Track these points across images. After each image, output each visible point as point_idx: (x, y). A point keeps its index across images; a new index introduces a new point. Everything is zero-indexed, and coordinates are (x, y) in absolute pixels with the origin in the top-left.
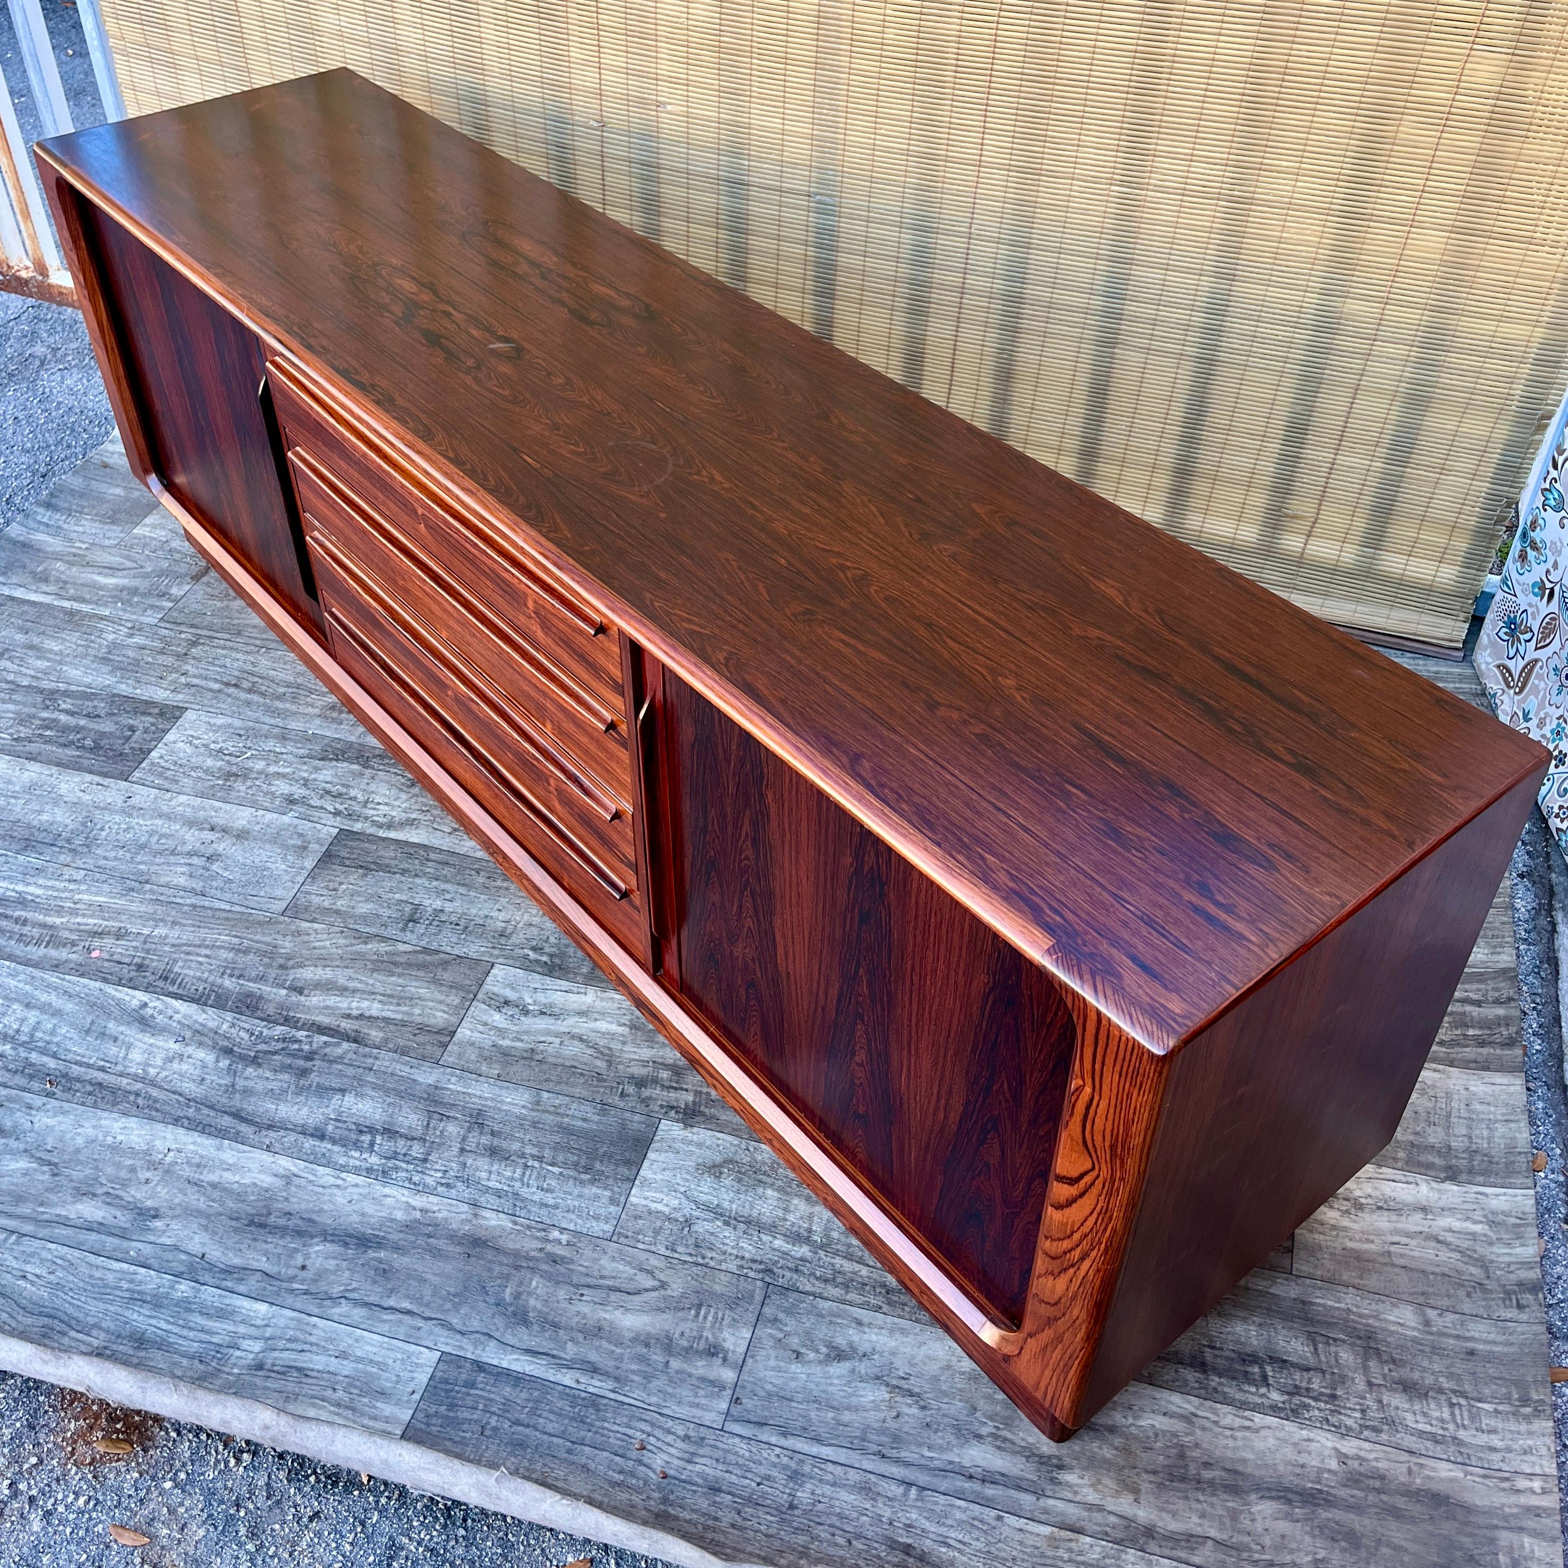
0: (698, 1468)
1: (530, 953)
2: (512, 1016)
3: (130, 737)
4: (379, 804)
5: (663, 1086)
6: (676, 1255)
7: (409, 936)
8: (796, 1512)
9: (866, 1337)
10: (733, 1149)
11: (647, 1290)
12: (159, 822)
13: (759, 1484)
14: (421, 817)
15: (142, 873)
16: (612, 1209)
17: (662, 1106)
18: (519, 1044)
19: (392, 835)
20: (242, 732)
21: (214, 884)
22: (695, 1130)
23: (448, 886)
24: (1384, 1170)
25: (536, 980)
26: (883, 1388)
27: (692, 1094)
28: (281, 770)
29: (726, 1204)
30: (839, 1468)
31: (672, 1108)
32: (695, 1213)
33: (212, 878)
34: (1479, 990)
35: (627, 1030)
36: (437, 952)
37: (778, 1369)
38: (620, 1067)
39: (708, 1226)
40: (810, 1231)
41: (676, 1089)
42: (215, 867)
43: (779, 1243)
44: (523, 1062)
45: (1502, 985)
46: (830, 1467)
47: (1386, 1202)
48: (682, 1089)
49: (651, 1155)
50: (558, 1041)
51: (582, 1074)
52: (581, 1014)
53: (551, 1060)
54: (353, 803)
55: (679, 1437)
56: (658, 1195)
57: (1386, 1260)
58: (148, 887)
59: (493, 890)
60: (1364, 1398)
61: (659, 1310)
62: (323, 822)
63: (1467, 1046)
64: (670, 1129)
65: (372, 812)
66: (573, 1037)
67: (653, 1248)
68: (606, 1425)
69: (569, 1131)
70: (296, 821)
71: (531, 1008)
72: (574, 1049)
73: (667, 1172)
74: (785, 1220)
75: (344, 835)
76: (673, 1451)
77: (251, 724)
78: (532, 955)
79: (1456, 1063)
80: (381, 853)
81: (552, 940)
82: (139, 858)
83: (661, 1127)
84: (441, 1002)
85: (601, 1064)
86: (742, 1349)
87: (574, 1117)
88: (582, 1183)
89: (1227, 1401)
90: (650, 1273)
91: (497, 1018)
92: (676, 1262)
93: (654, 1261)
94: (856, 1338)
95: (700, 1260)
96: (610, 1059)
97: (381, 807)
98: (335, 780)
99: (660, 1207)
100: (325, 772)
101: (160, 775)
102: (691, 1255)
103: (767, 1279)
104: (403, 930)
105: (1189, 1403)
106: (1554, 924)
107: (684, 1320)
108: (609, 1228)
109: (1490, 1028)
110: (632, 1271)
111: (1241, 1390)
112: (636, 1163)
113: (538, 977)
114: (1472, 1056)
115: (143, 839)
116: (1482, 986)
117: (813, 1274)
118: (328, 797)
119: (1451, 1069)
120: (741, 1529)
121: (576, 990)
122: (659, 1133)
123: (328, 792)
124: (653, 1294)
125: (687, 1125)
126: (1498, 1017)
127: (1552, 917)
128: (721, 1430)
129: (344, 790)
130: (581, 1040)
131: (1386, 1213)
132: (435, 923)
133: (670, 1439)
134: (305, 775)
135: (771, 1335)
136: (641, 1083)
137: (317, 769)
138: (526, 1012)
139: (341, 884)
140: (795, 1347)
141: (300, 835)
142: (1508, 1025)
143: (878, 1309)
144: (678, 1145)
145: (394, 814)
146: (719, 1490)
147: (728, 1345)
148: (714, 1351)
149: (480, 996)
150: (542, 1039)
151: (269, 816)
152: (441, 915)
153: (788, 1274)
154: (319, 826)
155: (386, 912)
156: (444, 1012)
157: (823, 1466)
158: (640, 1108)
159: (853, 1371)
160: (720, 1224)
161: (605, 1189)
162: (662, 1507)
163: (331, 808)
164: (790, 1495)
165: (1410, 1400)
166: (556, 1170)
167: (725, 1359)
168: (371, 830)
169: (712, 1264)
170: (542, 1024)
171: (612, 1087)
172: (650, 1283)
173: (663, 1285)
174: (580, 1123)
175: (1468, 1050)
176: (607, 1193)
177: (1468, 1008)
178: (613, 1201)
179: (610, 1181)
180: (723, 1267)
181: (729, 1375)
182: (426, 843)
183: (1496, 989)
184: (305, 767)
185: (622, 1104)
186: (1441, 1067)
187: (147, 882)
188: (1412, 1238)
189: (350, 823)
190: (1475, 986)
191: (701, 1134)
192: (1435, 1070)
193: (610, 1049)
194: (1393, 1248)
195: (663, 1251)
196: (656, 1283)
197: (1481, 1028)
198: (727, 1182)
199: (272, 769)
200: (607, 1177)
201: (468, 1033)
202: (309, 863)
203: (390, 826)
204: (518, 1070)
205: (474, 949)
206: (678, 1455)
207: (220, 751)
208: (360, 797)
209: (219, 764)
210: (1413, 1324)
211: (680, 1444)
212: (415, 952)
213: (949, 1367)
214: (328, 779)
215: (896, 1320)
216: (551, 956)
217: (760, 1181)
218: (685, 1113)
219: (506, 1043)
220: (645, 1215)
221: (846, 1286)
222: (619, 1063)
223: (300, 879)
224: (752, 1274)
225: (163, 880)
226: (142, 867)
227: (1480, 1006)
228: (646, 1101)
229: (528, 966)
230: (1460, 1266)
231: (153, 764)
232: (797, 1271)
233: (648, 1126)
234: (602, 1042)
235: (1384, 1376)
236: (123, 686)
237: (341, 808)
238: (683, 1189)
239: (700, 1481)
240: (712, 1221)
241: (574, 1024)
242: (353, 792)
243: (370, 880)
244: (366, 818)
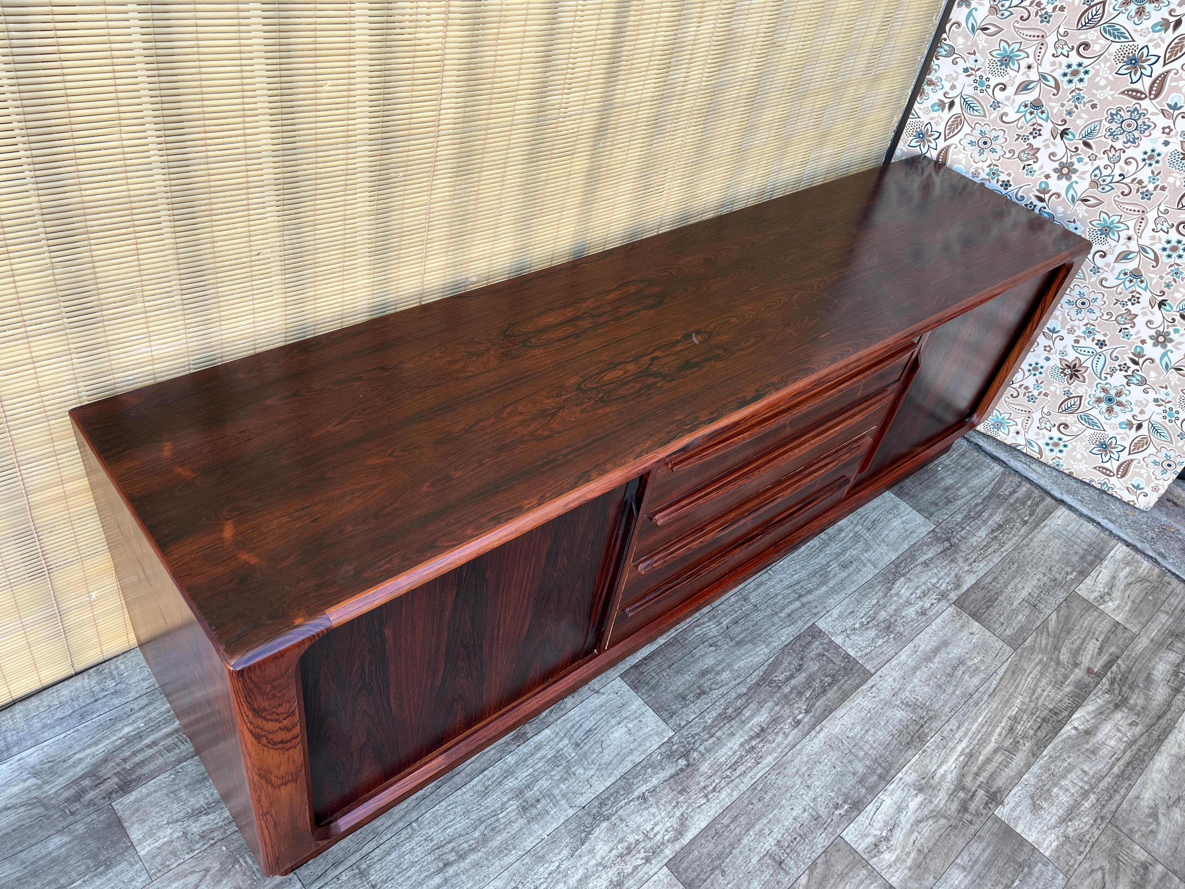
1: (837, 812)
2: (888, 848)
4: (653, 829)
5: (970, 799)
6: (1085, 853)
7: (794, 872)
9: (1146, 799)
10: (1025, 792)
11: (1104, 878)
14: (682, 810)
16: (1051, 867)
17: (985, 808)
18: (912, 855)
19: (689, 836)
22: (1006, 801)
23: (758, 827)
25: (862, 819)
26: (1174, 808)
27: (979, 790)
28: (577, 877)
29: (1059, 814)
31: (988, 803)
32: (1062, 831)
35: (920, 795)
36: (814, 863)
37: (1159, 845)
38: (949, 813)
39: (1070, 830)
40: (1081, 788)
41: (974, 794)
43: (1087, 804)
44: (928, 861)
48: (975, 792)
49: (1018, 830)
50: (916, 834)
51: (948, 834)
52: (899, 810)
53: (930, 845)
56: (1047, 842)
59: (772, 803)
61: (1117, 878)
62: (652, 873)
64: (1001, 812)
65: (659, 837)
66: (917, 825)
67: (1078, 862)
69: (989, 864)
71: (884, 834)
72: (926, 828)
73: (1033, 829)
74: (1073, 794)
75: (672, 865)
78: (842, 811)
81: (833, 794)
83: (999, 816)
84: (862, 882)
85: (943, 821)
86: (1146, 854)
87: (980, 854)
88: (1030, 873)
91: (888, 857)
92: (1088, 856)
93: (1087, 865)
94: (1146, 804)
95: (1090, 844)
96: (936, 815)
97: (657, 829)
98: (611, 845)
99: (1055, 844)
100: (598, 847)
102: (1086, 846)
103: (1108, 821)
104: (787, 873)
107: (1125, 870)
108: (1061, 876)
110: (1090, 878)
112: (1022, 842)
113: (860, 818)
117: (1106, 801)
121: (878, 804)
122: (1003, 819)
123: (621, 856)
124: (1107, 876)
125: (1002, 803)
130: (920, 822)
132: (788, 851)
134: (593, 862)
135: (1139, 837)
136: (964, 808)
137: (591, 851)
138: (887, 839)
140: (1148, 831)
143: (1131, 786)
144: (1015, 814)
145: (668, 824)
147: (1143, 859)
148: (1145, 867)
149: (866, 857)
150: (912, 841)
152: (782, 844)
153: (1104, 811)
154: (655, 878)
155: (766, 876)
156: (871, 883)
158: (983, 819)
159: (1164, 815)
160: (1070, 824)
161: (1037, 864)
163: (639, 862)
166: (1017, 883)
167: (1151, 864)
168: (678, 846)
169: (1093, 840)
170: (899, 835)
171: (963, 825)
172: (1099, 875)
174: (986, 854)
176: (1040, 865)
178: (1045, 865)
179: (1032, 859)
180: (1097, 836)
181: (1160, 868)
182: (711, 819)
184: (585, 858)
185: (977, 827)
189: (662, 856)
191: (1011, 800)
193: (933, 811)
194: (1132, 598)
195: (1081, 858)
196: (1100, 872)
198: (1045, 805)
200: (1029, 859)
201: (894, 878)
203: (680, 833)
204: (936, 864)
205: (822, 840)
210: (1168, 617)
212: (809, 875)
213: (1166, 777)
215: (1139, 781)
216: (845, 802)
218: (993, 800)
219: (909, 862)
220: (1058, 854)
221: (1115, 791)
222: (946, 811)
224: (1103, 826)
228: (978, 814)
229: (849, 818)
232: (1103, 806)
233: (996, 822)
234: (926, 812)
237: (642, 855)
238: (1046, 828)
240: (1067, 826)
241: (906, 820)
242: (631, 839)
243: (729, 871)
244: (663, 843)
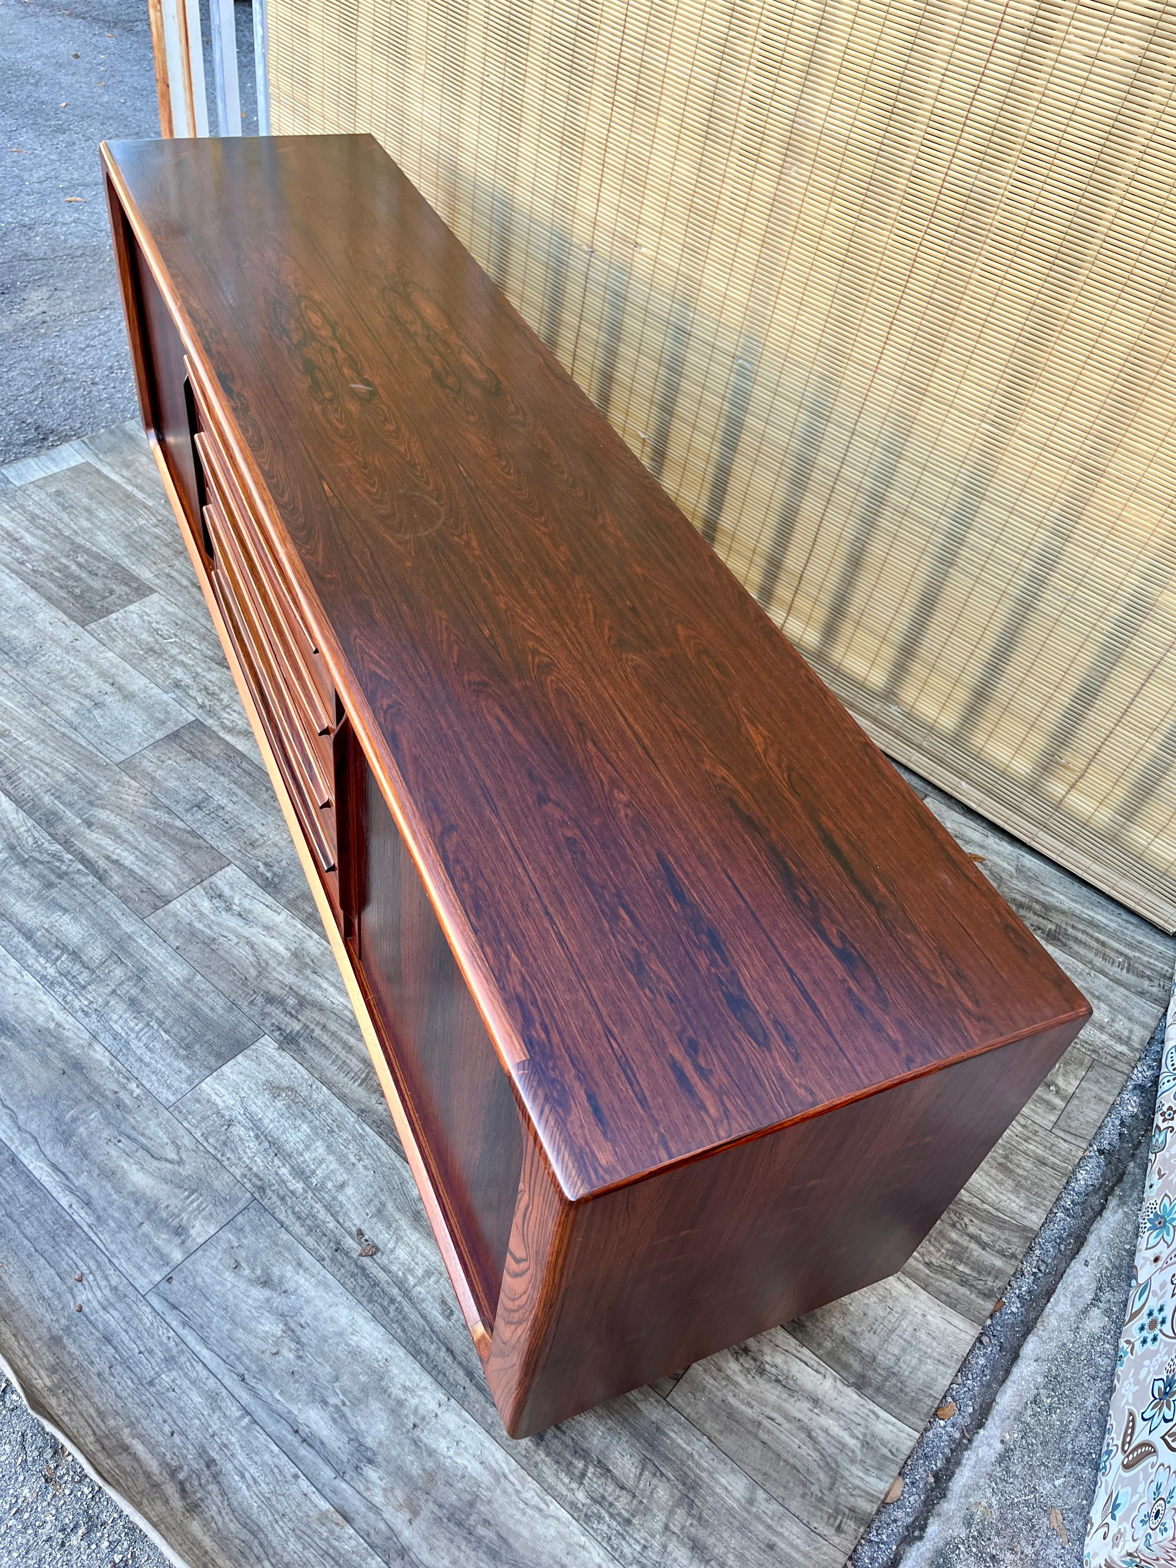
0: (107, 1317)
1: (262, 866)
2: (217, 908)
3: (106, 597)
5: (285, 1009)
6: (205, 1144)
7: (188, 817)
8: (152, 1389)
9: (296, 1277)
10: (300, 1081)
11: (166, 1160)
12: (82, 665)
13: (140, 1353)
15: (47, 696)
16: (185, 1086)
17: (273, 1025)
18: (208, 931)
19: (228, 738)
20: (180, 622)
21: (88, 724)
22: (284, 1054)
23: (239, 792)
24: (805, 1350)
25: (252, 888)
26: (281, 1326)
27: (301, 1025)
28: (186, 660)
29: (266, 1122)
30: (205, 1372)
31: (279, 1029)
32: (239, 1117)
33: (89, 719)
34: (993, 1235)
35: (289, 954)
36: (199, 837)
37: (215, 1270)
38: (265, 981)
39: (242, 1132)
40: (313, 1172)
41: (292, 1015)
42: (95, 712)
43: (284, 1171)
44: (200, 945)
45: (1016, 1240)
46: (199, 1367)
47: (787, 1378)
48: (296, 1018)
49: (240, 1058)
50: (236, 940)
51: (235, 974)
52: (267, 928)
53: (222, 953)
54: (218, 704)
55: (110, 1285)
56: (222, 1091)
57: (754, 1430)
58: (45, 708)
59: (269, 807)
60: (653, 1537)
61: (165, 1180)
62: (189, 709)
63: (948, 1278)
64: (268, 1045)
65: (226, 715)
66: (248, 943)
67: (193, 1130)
68: (68, 1249)
69: (195, 1012)
70: (171, 701)
71: (235, 907)
72: (243, 951)
73: (241, 1077)
74: (301, 1155)
75: (198, 724)
76: (99, 1294)
77: (189, 619)
78: (262, 868)
79: (929, 1289)
80: (211, 748)
81: (284, 863)
82: (53, 685)
83: (262, 1040)
84: (176, 875)
85: (253, 972)
86: (200, 1241)
87: (207, 1003)
88: (177, 1056)
89: (539, 1479)
90: (178, 1148)
91: (206, 905)
92: (201, 1148)
93: (187, 1141)
94: (289, 1275)
95: (219, 1156)
96: (262, 970)
97: (234, 714)
99: (218, 1101)
101: (107, 633)
102: (216, 1148)
103: (257, 1195)
104: (187, 811)
105: (508, 1464)
106: (1103, 1207)
107: (176, 1196)
108: (172, 1099)
109: (979, 1272)
110: (166, 1140)
111: (556, 1475)
112: (223, 1058)
113: (254, 886)
114: (949, 1290)
115: (64, 673)
116: (998, 1233)
117: (293, 1208)
118: (204, 692)
119: (922, 1291)
120: (104, 1380)
121: (274, 908)
122: (257, 1044)
123: (206, 689)
124: (169, 1166)
125: (281, 1047)
126: (993, 1266)
127: (1106, 1200)
128: (143, 1296)
129: (217, 691)
130: (252, 947)
131: (780, 1388)
132: (213, 815)
133: (103, 1283)
134: (199, 670)
135: (229, 1241)
136: (271, 999)
138: (228, 909)
139: (170, 759)
140: (239, 1259)
141: (168, 712)
142: (997, 1278)
143: (321, 1260)
144: (264, 1059)
145: (240, 722)
146: (109, 1341)
147: (193, 1232)
148: (180, 1231)
149: (205, 883)
150: (226, 934)
151: (156, 690)
152: (220, 810)
153: (275, 1198)
154: (183, 711)
155: (184, 793)
156: (173, 883)
157: (195, 1364)
158: (258, 1019)
159: (268, 1300)
160: (252, 1134)
161: (190, 1068)
162: (61, 1332)
163: (200, 701)
164: (157, 1373)
165: (691, 1559)
166: (166, 1037)
167: (183, 1242)
168: (216, 728)
169: (226, 1163)
170: (234, 922)
171: (248, 994)
172: (172, 1156)
173: (181, 1162)
174: (207, 1010)
175: (948, 1282)
176: (189, 1072)
177: (973, 1246)
178: (189, 1080)
179: (197, 1064)
180: (232, 1170)
181: (177, 1256)
182: (246, 753)
183: (1007, 1241)
184: (203, 665)
185: (246, 1010)
186: (914, 1285)
187: (46, 705)
188: (789, 1421)
189: (206, 717)
190: (991, 1230)
191: (286, 1060)
192: (907, 1286)
193: (267, 963)
194: (766, 1422)
195: (198, 1135)
196: (176, 1158)
197: (972, 1269)
198: (279, 1104)
199: (181, 657)
200: (197, 1060)
201: (179, 906)
202: (159, 735)
203: (230, 731)
204: (195, 951)
205: (226, 846)
206: (101, 1299)
207: (156, 630)
208: (225, 702)
209: (150, 639)
210: (737, 1495)
211: (107, 1292)
212: (185, 830)
213: (341, 1334)
214: (213, 679)
215: (329, 1276)
216: (275, 874)
217: (303, 1114)
218: (285, 1038)
219: (199, 925)
220: (204, 1102)
221: (310, 1231)
222: (266, 978)
223: (146, 744)
224: (248, 1185)
225: (57, 707)
226: (51, 692)
227: (984, 1249)
228: (264, 1015)
229: (253, 875)
230: (814, 1467)
231: (108, 622)
232: (282, 1199)
233: (253, 1034)
234: (265, 956)
235: (683, 1528)
236: (126, 560)
237: (207, 703)
238: (243, 1095)
239: (101, 1327)
240: (247, 1129)
241: (256, 934)
242: (223, 696)
243: (190, 764)
244: (219, 718)
